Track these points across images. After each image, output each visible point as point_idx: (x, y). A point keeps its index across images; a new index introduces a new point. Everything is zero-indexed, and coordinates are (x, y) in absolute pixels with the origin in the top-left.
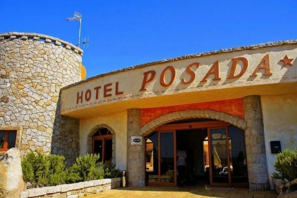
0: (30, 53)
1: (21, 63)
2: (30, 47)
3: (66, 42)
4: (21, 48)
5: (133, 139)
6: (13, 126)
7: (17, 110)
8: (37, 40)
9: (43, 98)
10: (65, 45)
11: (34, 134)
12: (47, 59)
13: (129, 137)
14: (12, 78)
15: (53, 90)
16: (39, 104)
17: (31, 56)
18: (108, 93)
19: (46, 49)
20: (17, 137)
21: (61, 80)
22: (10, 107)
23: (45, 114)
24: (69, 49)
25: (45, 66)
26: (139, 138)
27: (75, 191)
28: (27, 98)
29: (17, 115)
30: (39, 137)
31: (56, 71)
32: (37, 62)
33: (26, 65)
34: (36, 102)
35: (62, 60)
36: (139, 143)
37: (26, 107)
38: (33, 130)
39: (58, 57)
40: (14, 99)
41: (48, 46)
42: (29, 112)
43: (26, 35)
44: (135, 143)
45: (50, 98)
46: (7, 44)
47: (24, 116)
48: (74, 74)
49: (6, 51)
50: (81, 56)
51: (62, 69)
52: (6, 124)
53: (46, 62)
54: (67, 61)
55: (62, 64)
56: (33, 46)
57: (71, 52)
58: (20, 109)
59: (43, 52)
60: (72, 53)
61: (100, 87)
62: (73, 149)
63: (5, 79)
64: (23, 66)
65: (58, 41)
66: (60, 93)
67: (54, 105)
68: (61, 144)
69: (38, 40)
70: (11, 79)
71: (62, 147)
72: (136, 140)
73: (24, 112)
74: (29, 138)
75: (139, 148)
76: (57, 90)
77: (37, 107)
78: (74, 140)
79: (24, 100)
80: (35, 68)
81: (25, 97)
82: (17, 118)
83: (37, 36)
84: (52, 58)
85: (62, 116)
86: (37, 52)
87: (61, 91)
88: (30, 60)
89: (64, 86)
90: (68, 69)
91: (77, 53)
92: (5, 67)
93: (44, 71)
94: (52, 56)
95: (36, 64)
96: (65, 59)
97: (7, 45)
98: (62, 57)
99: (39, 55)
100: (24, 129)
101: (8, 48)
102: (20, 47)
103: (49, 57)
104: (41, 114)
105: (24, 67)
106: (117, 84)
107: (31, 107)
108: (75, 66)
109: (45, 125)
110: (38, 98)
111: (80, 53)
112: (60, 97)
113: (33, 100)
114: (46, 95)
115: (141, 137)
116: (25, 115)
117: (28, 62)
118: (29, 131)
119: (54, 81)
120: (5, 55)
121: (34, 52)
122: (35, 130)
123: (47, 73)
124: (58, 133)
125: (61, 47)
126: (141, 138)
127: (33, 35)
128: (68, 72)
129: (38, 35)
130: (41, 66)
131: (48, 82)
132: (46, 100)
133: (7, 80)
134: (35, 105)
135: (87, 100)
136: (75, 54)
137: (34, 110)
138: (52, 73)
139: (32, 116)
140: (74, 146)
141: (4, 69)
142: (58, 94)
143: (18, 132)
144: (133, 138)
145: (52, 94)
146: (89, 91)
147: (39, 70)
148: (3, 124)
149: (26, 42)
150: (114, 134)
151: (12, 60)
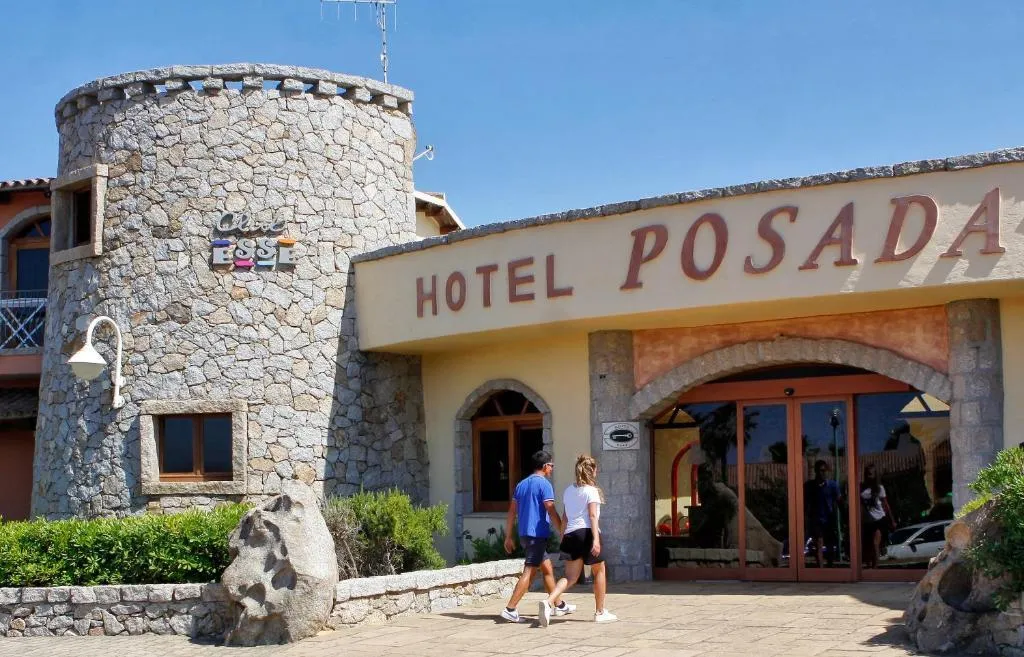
0: (237, 137)
1: (216, 178)
2: (233, 119)
3: (350, 80)
4: (205, 124)
5: (610, 431)
6: (215, 399)
7: (220, 346)
8: (254, 88)
9: (297, 296)
10: (348, 92)
11: (283, 423)
12: (296, 156)
13: (595, 425)
14: (190, 234)
15: (327, 265)
16: (289, 319)
17: (240, 150)
18: (522, 289)
19: (288, 117)
20: (236, 435)
21: (349, 225)
22: (198, 338)
23: (311, 352)
24: (365, 103)
25: (294, 182)
26: (631, 429)
27: (450, 590)
28: (246, 301)
29: (225, 362)
30: (299, 433)
31: (329, 194)
32: (265, 169)
33: (231, 186)
34: (280, 314)
35: (347, 149)
36: (630, 443)
37: (249, 332)
38: (281, 410)
39: (330, 142)
40: (209, 308)
41: (293, 104)
42: (260, 350)
43: (218, 72)
44: (615, 445)
45: (320, 296)
46: (156, 111)
47: (245, 364)
48: (390, 194)
49: (158, 137)
50: (408, 115)
51: (348, 183)
52: (194, 395)
53: (293, 165)
54: (363, 148)
55: (348, 165)
56: (245, 113)
57: (373, 109)
58: (232, 344)
59: (279, 128)
60: (375, 112)
61: (494, 268)
62: (407, 464)
63: (169, 241)
64: (220, 191)
65: (326, 81)
66: (352, 273)
67: (336, 316)
68: (370, 451)
69: (259, 88)
70: (187, 239)
71: (372, 458)
72: (621, 436)
73: (244, 351)
74: (270, 435)
75: (630, 461)
76: (339, 266)
77: (281, 330)
78: (410, 433)
79: (239, 309)
80: (260, 191)
81: (241, 299)
82: (225, 373)
83: (254, 75)
84: (312, 148)
85: (366, 354)
86: (259, 135)
87: (352, 265)
88: (240, 165)
89: (361, 247)
90: (370, 177)
91: (392, 109)
92: (162, 196)
93: (290, 201)
94: (310, 139)
95: (263, 179)
96: (355, 143)
97: (156, 117)
98: (343, 137)
99: (270, 145)
100: (252, 408)
101: (161, 127)
102: (202, 121)
103: (302, 147)
104: (296, 354)
105: (225, 194)
106: (550, 260)
107: (265, 333)
108: (388, 162)
109: (314, 391)
110: (281, 298)
111: (402, 105)
112: (351, 286)
113: (268, 308)
114: (307, 286)
115: (637, 424)
116: (249, 360)
117: (235, 176)
118: (266, 412)
119: (328, 234)
120: (155, 154)
121: (250, 133)
122: (287, 410)
123: (303, 206)
124: (354, 413)
125: (338, 100)
126: (634, 427)
127: (241, 72)
128: (371, 190)
129: (258, 70)
130: (280, 184)
131: (309, 238)
132: (307, 305)
133: (175, 244)
134: (277, 324)
135: (456, 307)
136: (385, 115)
137: (277, 345)
138: (318, 204)
139: (272, 362)
140: (409, 452)
141: (158, 203)
142: (344, 278)
143: (235, 420)
144: (609, 428)
145: (325, 282)
146: (457, 277)
147: (275, 200)
148: (185, 394)
149: (220, 100)
150: (548, 413)
151: (183, 171)
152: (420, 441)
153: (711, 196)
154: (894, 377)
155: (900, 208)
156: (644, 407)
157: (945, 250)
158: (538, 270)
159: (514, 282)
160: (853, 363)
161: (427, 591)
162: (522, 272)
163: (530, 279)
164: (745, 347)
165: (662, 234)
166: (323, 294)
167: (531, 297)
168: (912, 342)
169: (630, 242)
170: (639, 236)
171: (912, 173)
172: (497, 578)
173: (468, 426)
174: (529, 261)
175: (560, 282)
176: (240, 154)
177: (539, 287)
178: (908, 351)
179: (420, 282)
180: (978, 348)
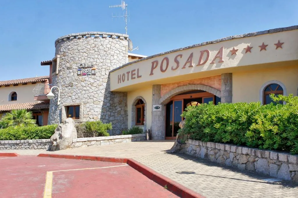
0: (85, 48)
1: (79, 57)
2: (84, 44)
3: (111, 34)
4: (78, 45)
5: (154, 107)
6: (76, 103)
7: (79, 91)
8: (88, 37)
9: (96, 80)
10: (111, 36)
11: (91, 107)
12: (97, 51)
13: (152, 105)
14: (74, 68)
15: (103, 73)
16: (94, 85)
17: (85, 50)
18: (134, 76)
19: (96, 43)
20: (80, 110)
21: (109, 65)
22: (74, 90)
23: (99, 92)
24: (115, 38)
25: (96, 56)
26: (159, 106)
27: (107, 141)
28: (85, 82)
29: (79, 95)
30: (95, 109)
31: (104, 58)
32: (90, 54)
33: (83, 58)
34: (92, 84)
35: (109, 48)
36: (159, 109)
37: (85, 88)
38: (91, 104)
39: (105, 47)
40: (77, 83)
41: (97, 40)
42: (87, 92)
43: (81, 34)
44: (156, 110)
45: (101, 80)
46: (69, 43)
47: (84, 95)
48: (121, 57)
49: (69, 49)
50: (127, 40)
51: (109, 56)
52: (73, 102)
53: (96, 53)
54: (114, 48)
55: (110, 52)
56: (86, 42)
57: (117, 40)
58: (81, 91)
59: (93, 45)
60: (118, 40)
61: (129, 72)
62: (122, 115)
63: (70, 70)
64: (80, 59)
65: (105, 34)
66: (109, 75)
67: (105, 84)
68: (112, 113)
69: (89, 37)
70: (73, 70)
71: (112, 114)
72: (157, 108)
73: (84, 92)
74: (88, 110)
75: (159, 113)
76: (106, 73)
77: (92, 88)
78: (122, 109)
79: (83, 84)
80: (89, 59)
81: (83, 81)
82: (80, 97)
83: (88, 34)
84: (101, 49)
85: (112, 92)
86: (89, 47)
87: (109, 73)
88: (85, 53)
89: (112, 69)
90: (115, 54)
91: (123, 39)
92: (69, 61)
93: (95, 60)
94: (101, 47)
95: (90, 56)
96: (112, 47)
97: (69, 45)
98: (109, 46)
99: (91, 49)
100: (85, 104)
101: (70, 47)
102: (77, 45)
103: (99, 48)
104: (95, 93)
105: (81, 60)
106: (138, 70)
107: (88, 88)
108: (121, 51)
109: (99, 100)
110: (92, 81)
111: (126, 38)
112: (109, 78)
113: (89, 83)
114: (98, 78)
115: (161, 105)
116: (84, 94)
117: (84, 56)
118: (88, 105)
119: (104, 67)
120: (68, 52)
121: (87, 47)
122: (92, 104)
123: (98, 61)
124: (108, 104)
125: (108, 38)
126: (160, 106)
127: (85, 34)
128: (115, 57)
129: (89, 33)
130: (93, 57)
131: (99, 68)
132: (98, 82)
133: (71, 71)
134: (91, 86)
135: (123, 81)
136: (121, 41)
137: (91, 91)
138: (102, 61)
139: (89, 95)
140: (123, 113)
141: (68, 62)
142: (107, 76)
143: (80, 107)
144: (155, 106)
145: (102, 77)
146: (124, 75)
147: (92, 60)
148: (71, 102)
149: (81, 40)
150: (146, 103)
151: (73, 55)
152: (126, 110)
153: (166, 53)
154: (210, 92)
155: (202, 53)
156: (162, 101)
157: (211, 62)
158: (136, 72)
159: (132, 75)
160: (202, 89)
161: (100, 141)
162: (133, 73)
163: (135, 74)
164: (181, 87)
165: (157, 62)
166: (102, 80)
167: (135, 78)
168: (214, 84)
169: (152, 64)
170: (153, 63)
171: (204, 45)
172: (121, 139)
173: (135, 107)
174: (135, 70)
175: (140, 75)
176: (85, 51)
177: (136, 76)
178: (213, 86)
179: (118, 76)
180: (226, 85)
